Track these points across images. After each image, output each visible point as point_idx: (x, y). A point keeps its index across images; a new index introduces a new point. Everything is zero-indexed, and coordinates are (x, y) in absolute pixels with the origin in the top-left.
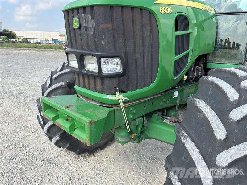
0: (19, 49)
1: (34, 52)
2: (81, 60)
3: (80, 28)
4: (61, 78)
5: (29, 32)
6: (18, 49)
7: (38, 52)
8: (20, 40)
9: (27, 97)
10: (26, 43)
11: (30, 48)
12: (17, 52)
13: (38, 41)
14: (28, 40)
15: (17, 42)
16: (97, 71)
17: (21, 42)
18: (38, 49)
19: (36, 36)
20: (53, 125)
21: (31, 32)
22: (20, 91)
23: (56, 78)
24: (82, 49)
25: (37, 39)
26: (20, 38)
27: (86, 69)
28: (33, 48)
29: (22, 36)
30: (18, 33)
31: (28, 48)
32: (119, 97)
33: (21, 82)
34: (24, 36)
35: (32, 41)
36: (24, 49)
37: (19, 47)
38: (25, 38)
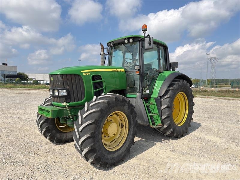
0: (30, 90)
1: (42, 92)
2: (53, 91)
3: (53, 81)
4: (49, 101)
5: (40, 74)
6: (28, 89)
7: (46, 92)
8: (32, 82)
9: (32, 121)
10: (36, 84)
11: (40, 88)
12: (28, 91)
13: (48, 83)
14: (39, 81)
15: (29, 83)
16: (57, 94)
17: (32, 84)
18: (46, 89)
19: (47, 78)
20: (41, 116)
21: (42, 74)
22: (28, 117)
23: (47, 101)
24: (54, 87)
25: (47, 81)
26: (31, 79)
27: (55, 94)
28: (42, 88)
29: (34, 78)
30: (30, 76)
31: (38, 88)
32: (65, 104)
33: (29, 112)
34: (35, 78)
35: (42, 82)
36: (34, 89)
37: (30, 88)
38: (36, 80)
